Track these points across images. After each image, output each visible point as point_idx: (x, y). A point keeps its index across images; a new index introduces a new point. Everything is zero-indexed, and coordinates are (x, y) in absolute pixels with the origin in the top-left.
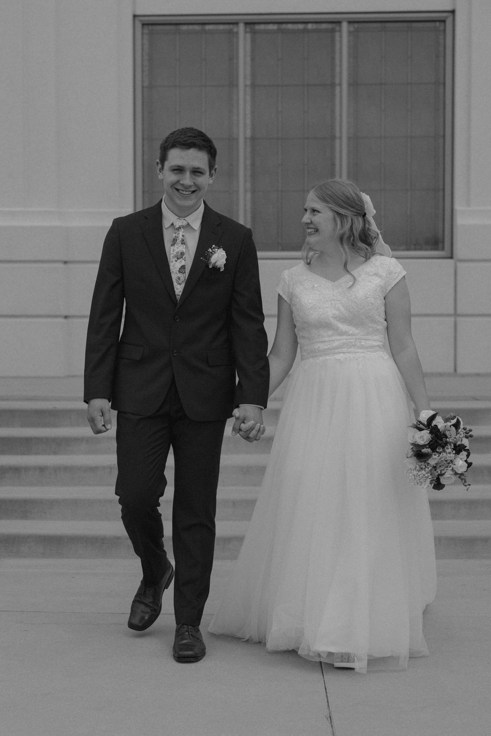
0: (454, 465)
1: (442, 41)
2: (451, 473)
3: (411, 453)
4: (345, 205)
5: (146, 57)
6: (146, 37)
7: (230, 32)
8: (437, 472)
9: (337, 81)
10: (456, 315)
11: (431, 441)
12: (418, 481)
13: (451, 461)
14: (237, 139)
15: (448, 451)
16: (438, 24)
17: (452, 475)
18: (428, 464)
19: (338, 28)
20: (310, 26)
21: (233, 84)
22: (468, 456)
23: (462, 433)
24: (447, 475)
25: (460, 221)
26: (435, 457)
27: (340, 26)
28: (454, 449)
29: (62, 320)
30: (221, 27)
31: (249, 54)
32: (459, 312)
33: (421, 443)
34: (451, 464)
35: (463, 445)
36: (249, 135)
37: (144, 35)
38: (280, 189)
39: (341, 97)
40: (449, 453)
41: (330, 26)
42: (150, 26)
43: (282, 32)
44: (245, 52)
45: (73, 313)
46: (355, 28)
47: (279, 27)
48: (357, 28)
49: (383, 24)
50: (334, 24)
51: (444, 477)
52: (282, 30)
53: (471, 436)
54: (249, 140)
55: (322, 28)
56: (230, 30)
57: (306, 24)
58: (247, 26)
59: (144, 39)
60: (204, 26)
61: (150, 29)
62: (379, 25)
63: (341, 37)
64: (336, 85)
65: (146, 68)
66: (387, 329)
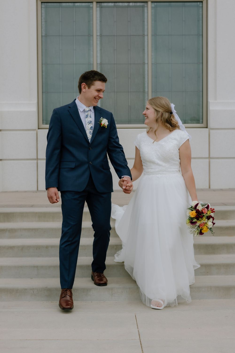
1: (201, 13)
2: (206, 228)
3: (188, 221)
4: (159, 107)
5: (43, 20)
7: (89, 7)
8: (200, 228)
9: (146, 34)
10: (209, 158)
11: (196, 216)
13: (206, 223)
14: (93, 64)
15: (204, 219)
16: (199, 3)
17: (207, 229)
18: (196, 225)
19: (146, 5)
20: (131, 4)
21: (90, 35)
22: (213, 220)
23: (210, 211)
24: (204, 229)
25: (211, 108)
26: (199, 222)
27: (147, 4)
28: (206, 218)
30: (84, 4)
31: (99, 18)
32: (211, 156)
33: (193, 217)
34: (206, 224)
35: (211, 216)
36: (99, 62)
37: (42, 8)
38: (116, 91)
39: (148, 42)
40: (205, 220)
41: (142, 4)
42: (46, 3)
43: (116, 7)
44: (97, 17)
45: (5, 158)
46: (155, 5)
47: (114, 4)
48: (156, 5)
49: (170, 3)
50: (144, 3)
51: (203, 230)
52: (116, 6)
53: (214, 212)
54: (99, 65)
55: (137, 5)
56: (88, 6)
57: (129, 3)
58: (97, 3)
59: (42, 10)
60: (74, 3)
61: (46, 5)
62: (168, 4)
63: (147, 10)
64: (145, 35)
65: (44, 26)
66: (180, 163)
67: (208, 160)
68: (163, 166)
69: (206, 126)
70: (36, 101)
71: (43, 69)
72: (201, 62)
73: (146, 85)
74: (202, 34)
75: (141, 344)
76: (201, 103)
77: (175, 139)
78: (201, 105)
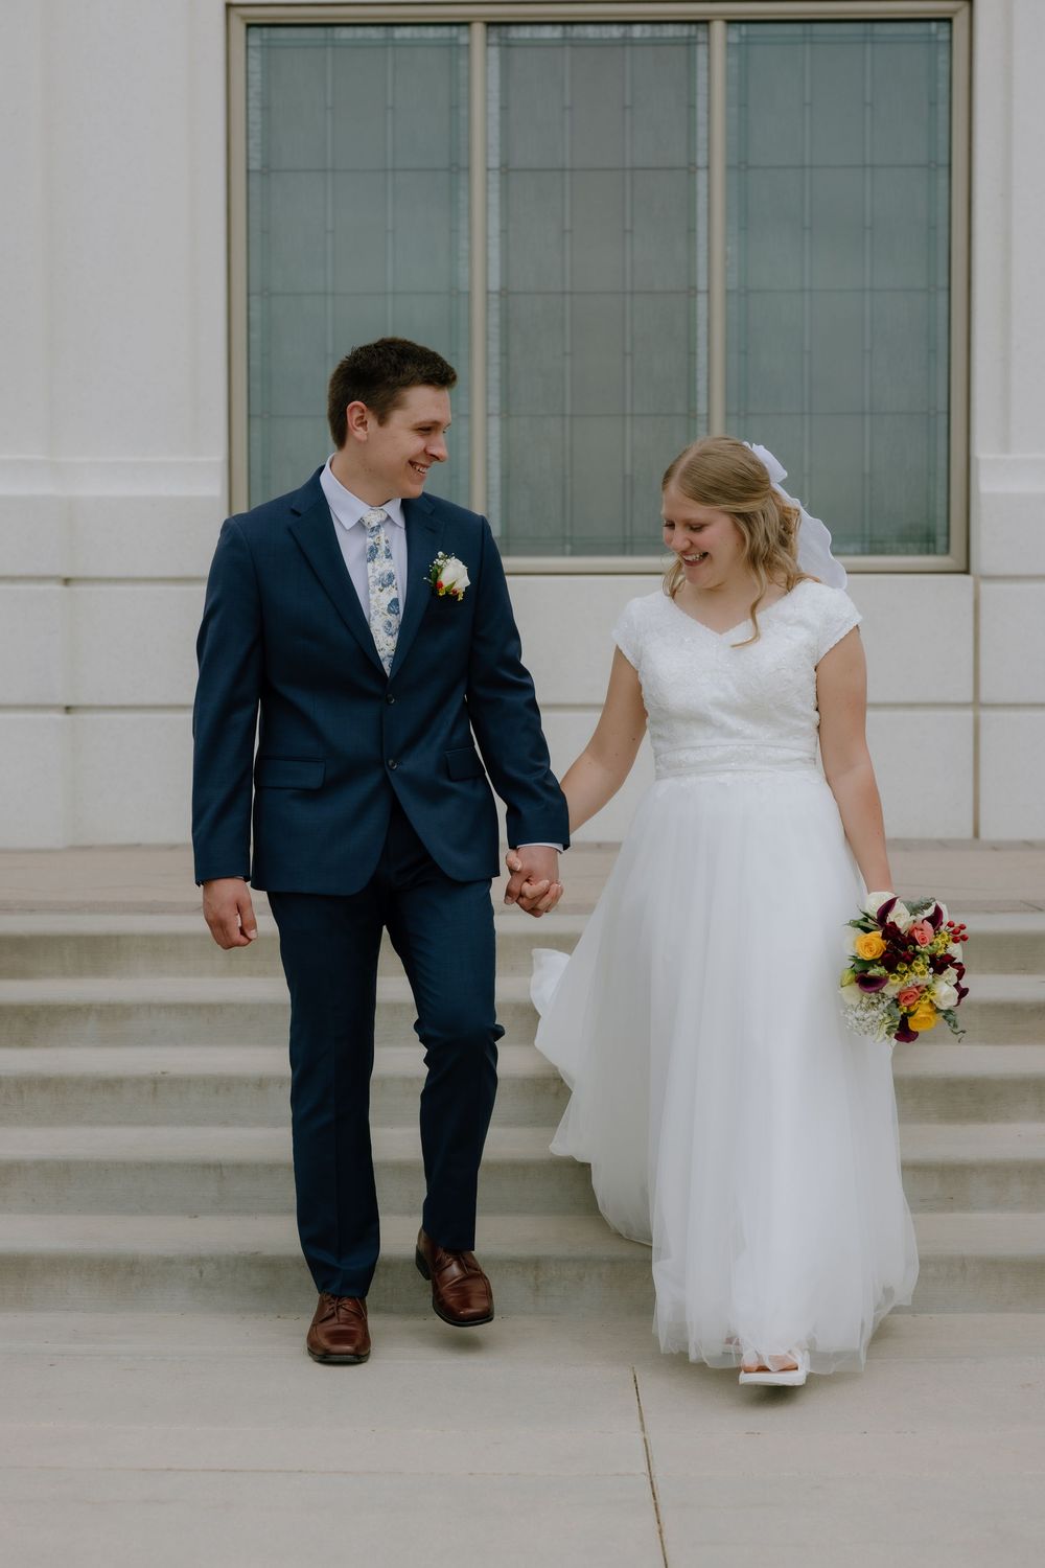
0: (933, 994)
1: (943, 68)
2: (928, 1009)
3: (849, 976)
5: (255, 103)
6: (255, 55)
7: (452, 45)
8: (902, 1010)
9: (701, 160)
10: (977, 704)
11: (885, 953)
12: (866, 1029)
13: (927, 987)
14: (469, 294)
15: (918, 969)
16: (934, 26)
17: (930, 1013)
18: (884, 995)
19: (702, 37)
20: (637, 31)
21: (457, 169)
22: (960, 976)
23: (946, 934)
24: (920, 1014)
25: (987, 485)
26: (896, 981)
27: (708, 31)
28: (930, 965)
29: (60, 717)
30: (431, 32)
31: (495, 95)
32: (984, 697)
33: (868, 956)
34: (926, 994)
35: (948, 956)
36: (495, 283)
37: (251, 52)
38: (568, 411)
39: (709, 195)
40: (922, 973)
41: (685, 31)
42: (265, 30)
43: (572, 46)
44: (486, 90)
45: (84, 700)
46: (741, 36)
47: (565, 33)
48: (747, 36)
49: (808, 27)
50: (694, 27)
51: (916, 1016)
52: (571, 39)
53: (964, 938)
54: (496, 297)
55: (665, 34)
56: (451, 39)
57: (627, 28)
58: (491, 29)
59: (250, 60)
60: (390, 29)
61: (265, 37)
62: (798, 29)
63: (709, 57)
64: (697, 168)
65: (256, 129)
66: (819, 727)
67: (969, 714)
68: (744, 738)
69: (962, 567)
70: (219, 456)
71: (252, 314)
72: (943, 282)
73: (701, 385)
74: (947, 162)
75: (654, 1494)
76: (942, 464)
77: (802, 623)
78: (942, 475)
